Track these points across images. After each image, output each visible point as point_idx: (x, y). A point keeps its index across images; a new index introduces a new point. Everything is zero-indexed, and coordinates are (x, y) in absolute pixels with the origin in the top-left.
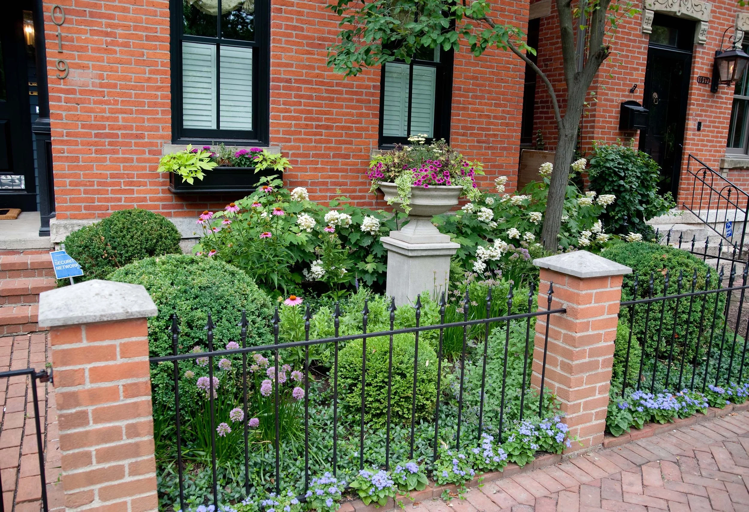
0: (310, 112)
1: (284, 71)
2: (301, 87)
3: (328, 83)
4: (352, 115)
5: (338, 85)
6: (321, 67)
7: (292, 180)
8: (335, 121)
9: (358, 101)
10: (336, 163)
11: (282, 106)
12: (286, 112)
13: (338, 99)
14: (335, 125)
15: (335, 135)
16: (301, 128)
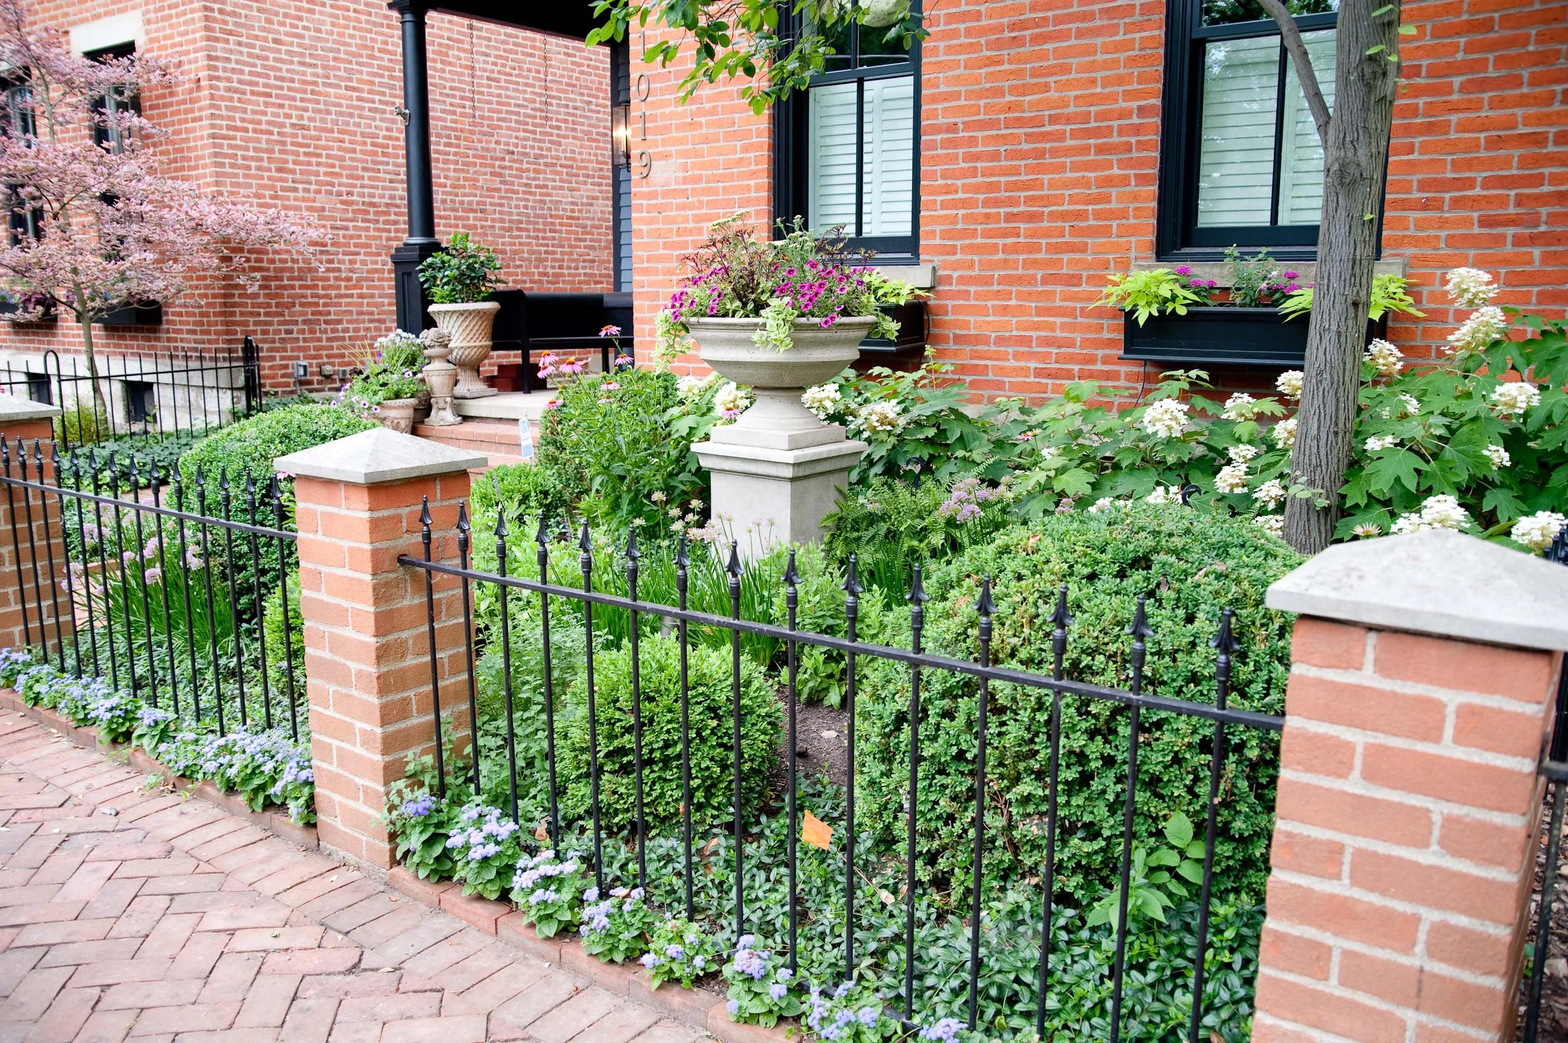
0: (992, 187)
1: (945, 109)
2: (976, 138)
3: (1031, 119)
4: (1086, 184)
5: (1053, 120)
6: (1017, 87)
7: (958, 332)
8: (1048, 201)
9: (1100, 150)
10: (1049, 296)
11: (940, 182)
12: (946, 193)
13: (1054, 153)
14: (1046, 210)
15: (1048, 233)
16: (975, 222)
